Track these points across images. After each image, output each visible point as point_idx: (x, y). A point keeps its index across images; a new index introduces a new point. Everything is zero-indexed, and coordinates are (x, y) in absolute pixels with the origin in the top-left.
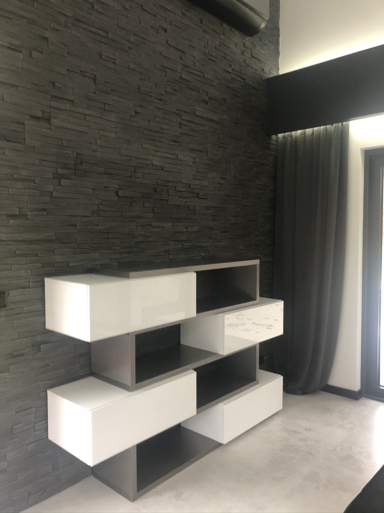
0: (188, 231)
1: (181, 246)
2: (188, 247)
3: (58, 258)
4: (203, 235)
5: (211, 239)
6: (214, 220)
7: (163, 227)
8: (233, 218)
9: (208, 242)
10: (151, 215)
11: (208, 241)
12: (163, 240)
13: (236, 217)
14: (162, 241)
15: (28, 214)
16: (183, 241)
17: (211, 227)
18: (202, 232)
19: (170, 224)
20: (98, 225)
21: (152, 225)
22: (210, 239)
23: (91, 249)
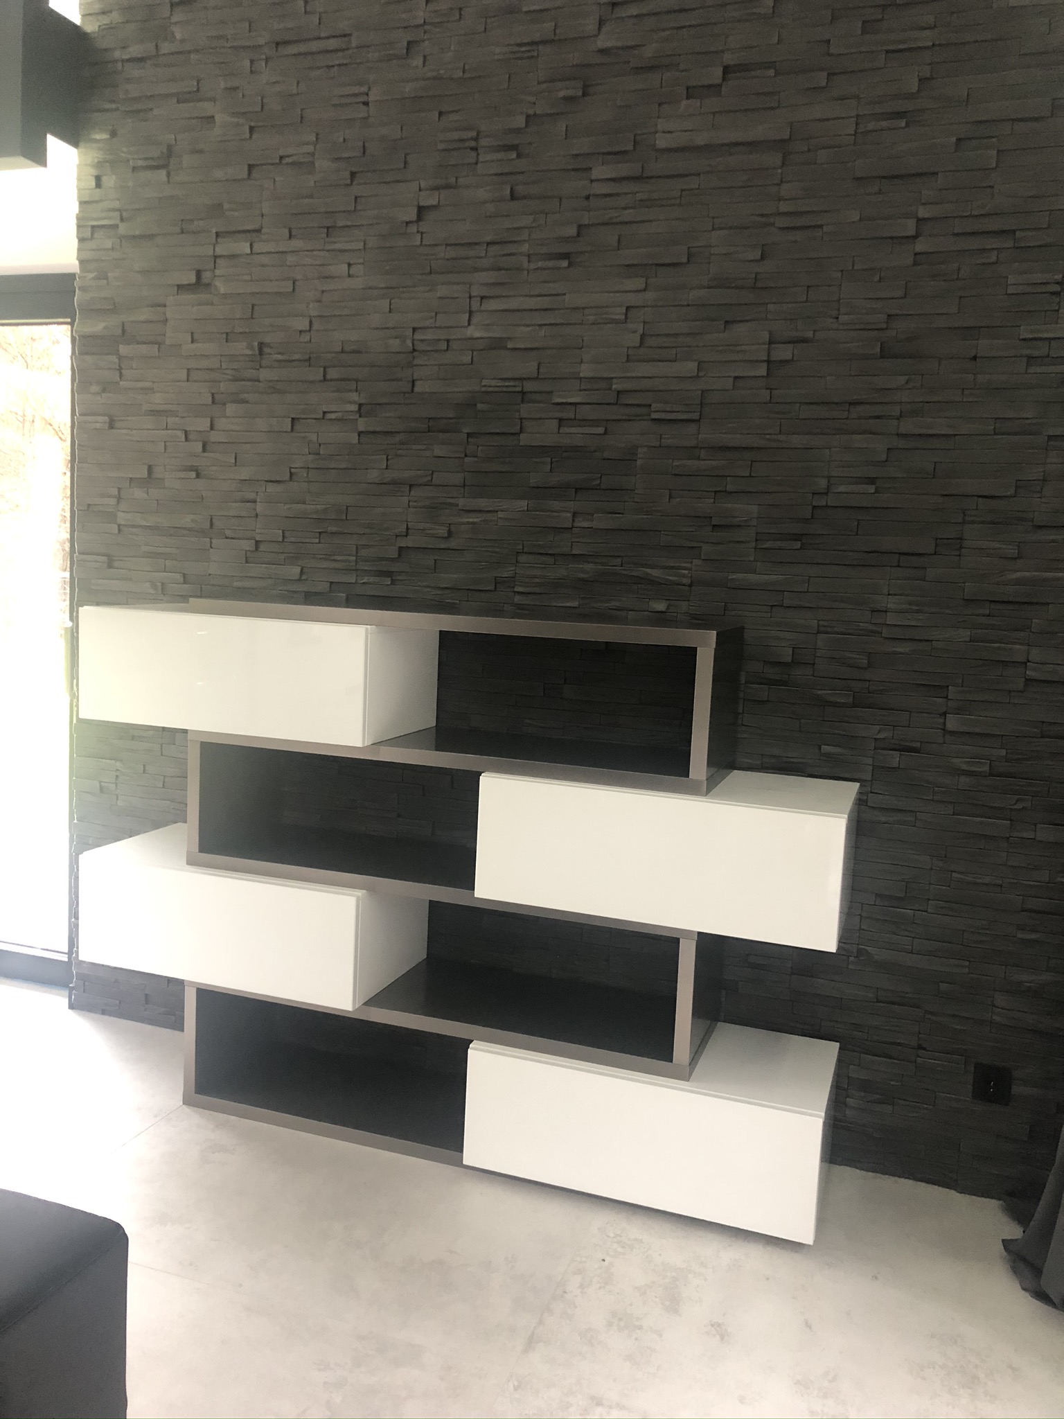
0: (591, 528)
1: (564, 572)
4: (661, 545)
5: (703, 557)
7: (496, 512)
9: (691, 569)
10: (457, 478)
11: (691, 563)
14: (492, 552)
16: (572, 556)
17: (711, 518)
18: (659, 531)
20: (304, 503)
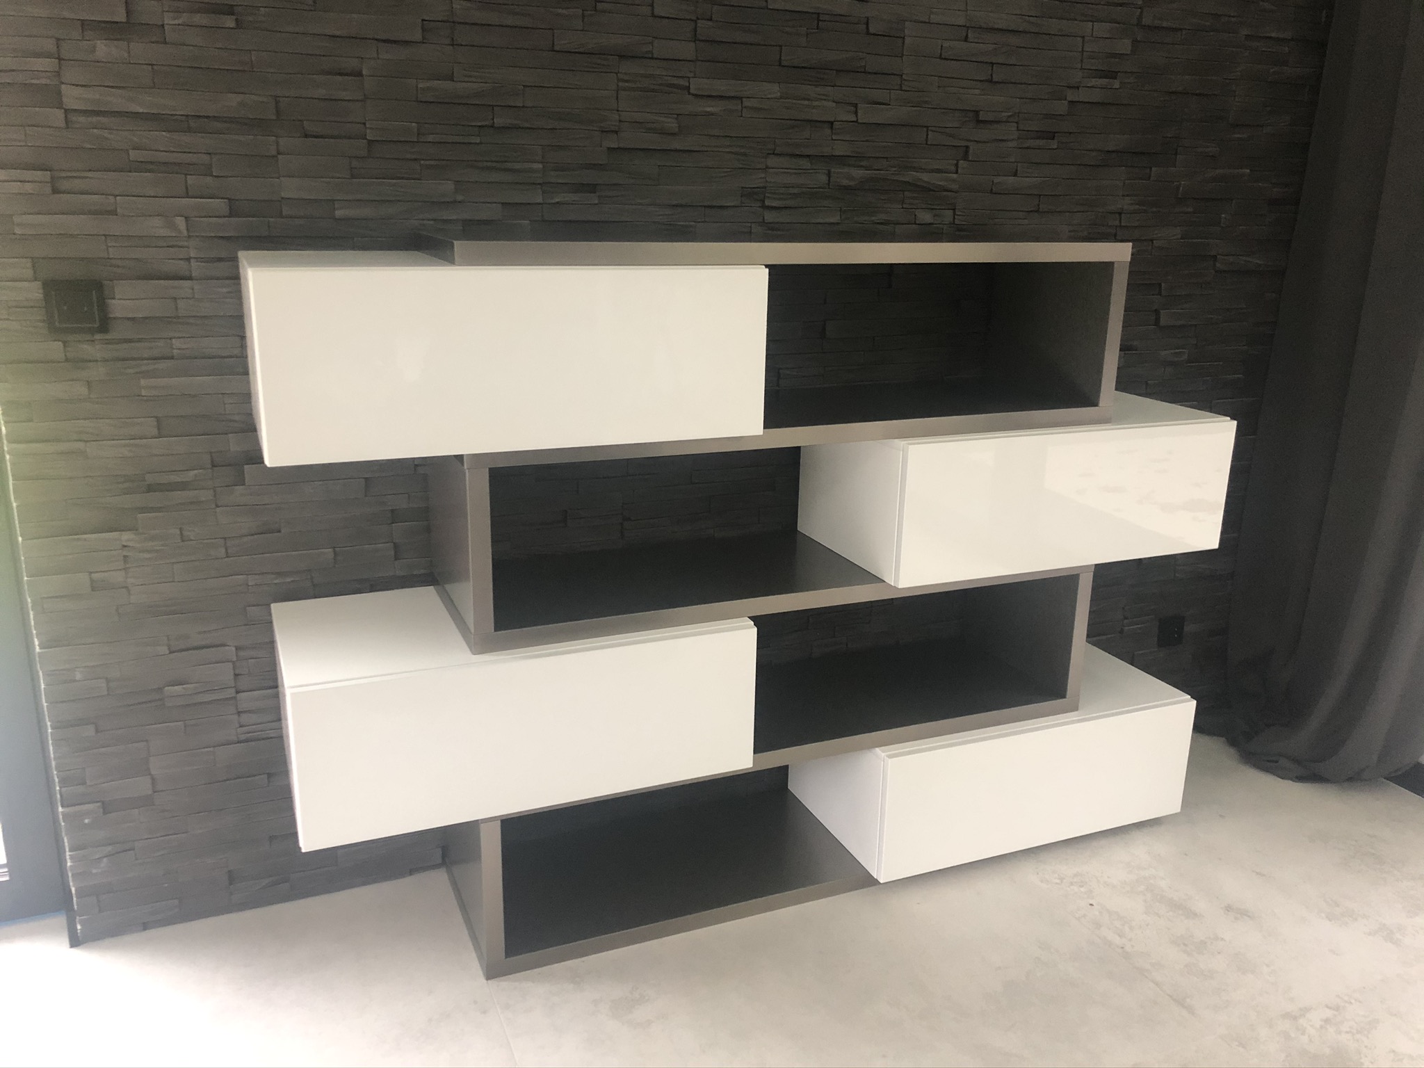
0: (857, 122)
1: (824, 178)
2: (852, 183)
3: (290, 188)
4: (929, 143)
5: (970, 159)
6: (990, 81)
7: (741, 98)
8: (1094, 82)
9: (957, 173)
10: (687, 50)
11: (957, 165)
12: (737, 150)
13: (1112, 75)
14: (736, 153)
15: (165, 23)
16: (832, 158)
17: (977, 112)
18: (927, 127)
19: (774, 90)
20: (451, 78)
21: (688, 88)
22: (965, 158)
23: (422, 162)
